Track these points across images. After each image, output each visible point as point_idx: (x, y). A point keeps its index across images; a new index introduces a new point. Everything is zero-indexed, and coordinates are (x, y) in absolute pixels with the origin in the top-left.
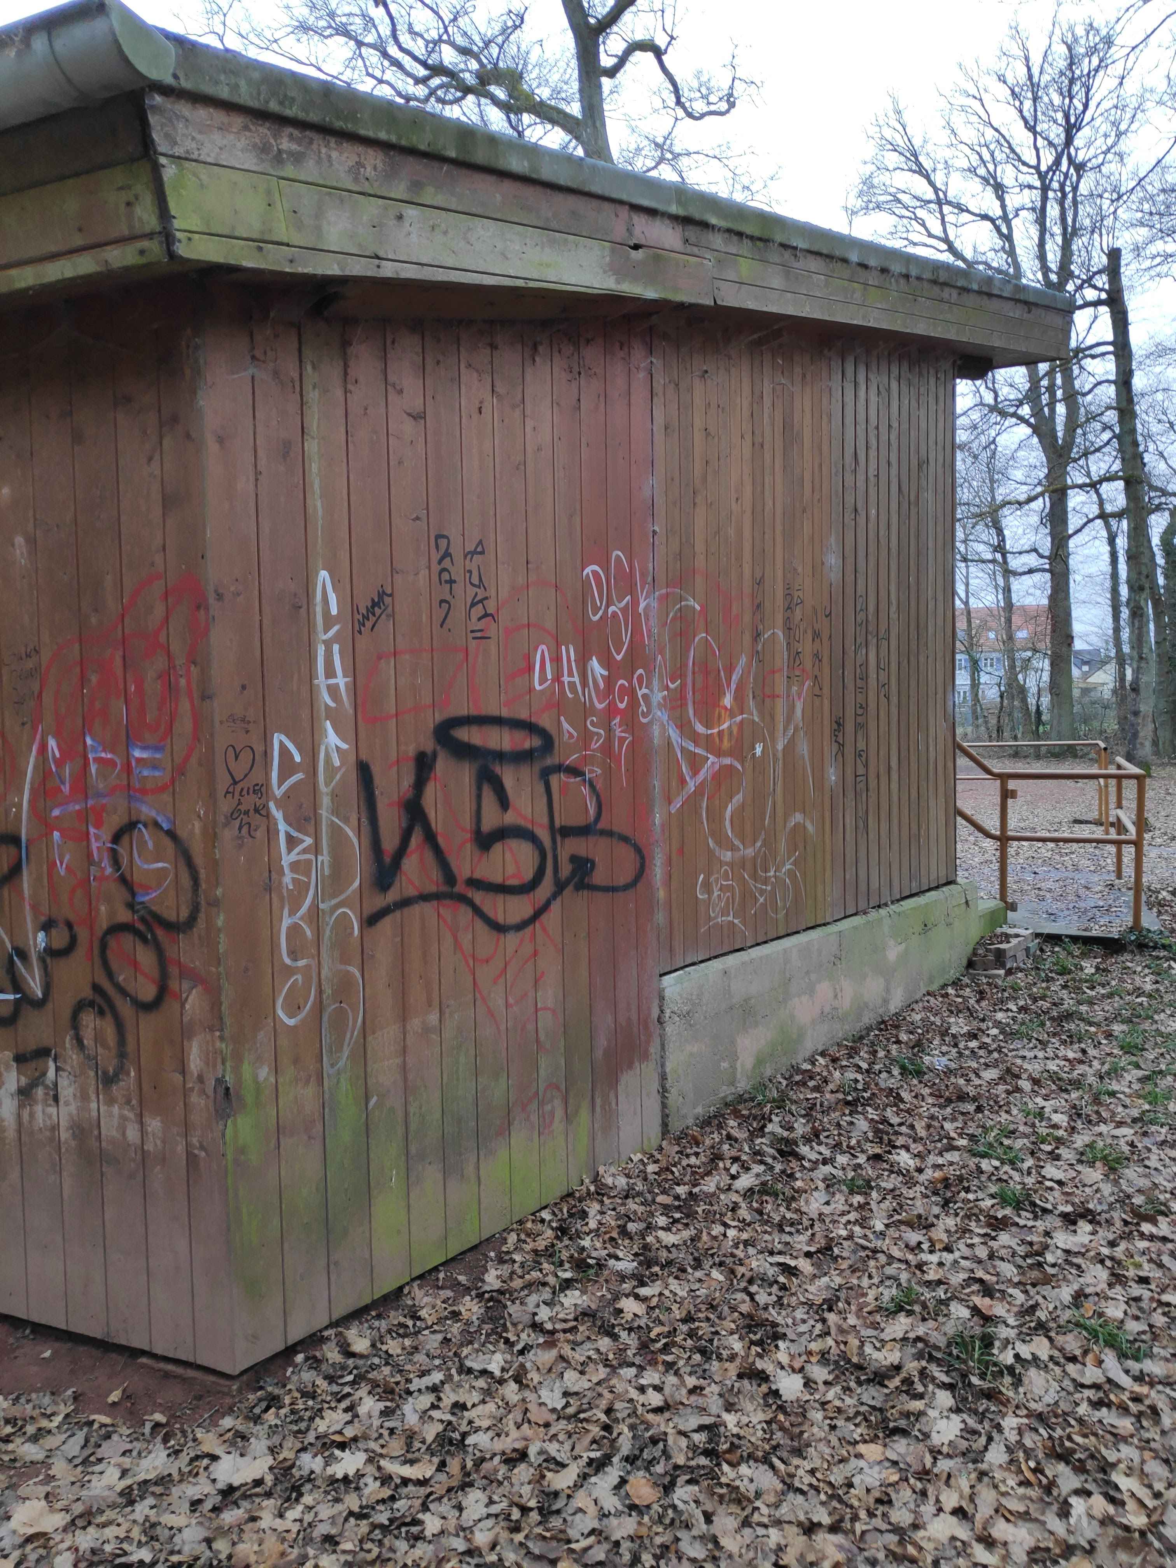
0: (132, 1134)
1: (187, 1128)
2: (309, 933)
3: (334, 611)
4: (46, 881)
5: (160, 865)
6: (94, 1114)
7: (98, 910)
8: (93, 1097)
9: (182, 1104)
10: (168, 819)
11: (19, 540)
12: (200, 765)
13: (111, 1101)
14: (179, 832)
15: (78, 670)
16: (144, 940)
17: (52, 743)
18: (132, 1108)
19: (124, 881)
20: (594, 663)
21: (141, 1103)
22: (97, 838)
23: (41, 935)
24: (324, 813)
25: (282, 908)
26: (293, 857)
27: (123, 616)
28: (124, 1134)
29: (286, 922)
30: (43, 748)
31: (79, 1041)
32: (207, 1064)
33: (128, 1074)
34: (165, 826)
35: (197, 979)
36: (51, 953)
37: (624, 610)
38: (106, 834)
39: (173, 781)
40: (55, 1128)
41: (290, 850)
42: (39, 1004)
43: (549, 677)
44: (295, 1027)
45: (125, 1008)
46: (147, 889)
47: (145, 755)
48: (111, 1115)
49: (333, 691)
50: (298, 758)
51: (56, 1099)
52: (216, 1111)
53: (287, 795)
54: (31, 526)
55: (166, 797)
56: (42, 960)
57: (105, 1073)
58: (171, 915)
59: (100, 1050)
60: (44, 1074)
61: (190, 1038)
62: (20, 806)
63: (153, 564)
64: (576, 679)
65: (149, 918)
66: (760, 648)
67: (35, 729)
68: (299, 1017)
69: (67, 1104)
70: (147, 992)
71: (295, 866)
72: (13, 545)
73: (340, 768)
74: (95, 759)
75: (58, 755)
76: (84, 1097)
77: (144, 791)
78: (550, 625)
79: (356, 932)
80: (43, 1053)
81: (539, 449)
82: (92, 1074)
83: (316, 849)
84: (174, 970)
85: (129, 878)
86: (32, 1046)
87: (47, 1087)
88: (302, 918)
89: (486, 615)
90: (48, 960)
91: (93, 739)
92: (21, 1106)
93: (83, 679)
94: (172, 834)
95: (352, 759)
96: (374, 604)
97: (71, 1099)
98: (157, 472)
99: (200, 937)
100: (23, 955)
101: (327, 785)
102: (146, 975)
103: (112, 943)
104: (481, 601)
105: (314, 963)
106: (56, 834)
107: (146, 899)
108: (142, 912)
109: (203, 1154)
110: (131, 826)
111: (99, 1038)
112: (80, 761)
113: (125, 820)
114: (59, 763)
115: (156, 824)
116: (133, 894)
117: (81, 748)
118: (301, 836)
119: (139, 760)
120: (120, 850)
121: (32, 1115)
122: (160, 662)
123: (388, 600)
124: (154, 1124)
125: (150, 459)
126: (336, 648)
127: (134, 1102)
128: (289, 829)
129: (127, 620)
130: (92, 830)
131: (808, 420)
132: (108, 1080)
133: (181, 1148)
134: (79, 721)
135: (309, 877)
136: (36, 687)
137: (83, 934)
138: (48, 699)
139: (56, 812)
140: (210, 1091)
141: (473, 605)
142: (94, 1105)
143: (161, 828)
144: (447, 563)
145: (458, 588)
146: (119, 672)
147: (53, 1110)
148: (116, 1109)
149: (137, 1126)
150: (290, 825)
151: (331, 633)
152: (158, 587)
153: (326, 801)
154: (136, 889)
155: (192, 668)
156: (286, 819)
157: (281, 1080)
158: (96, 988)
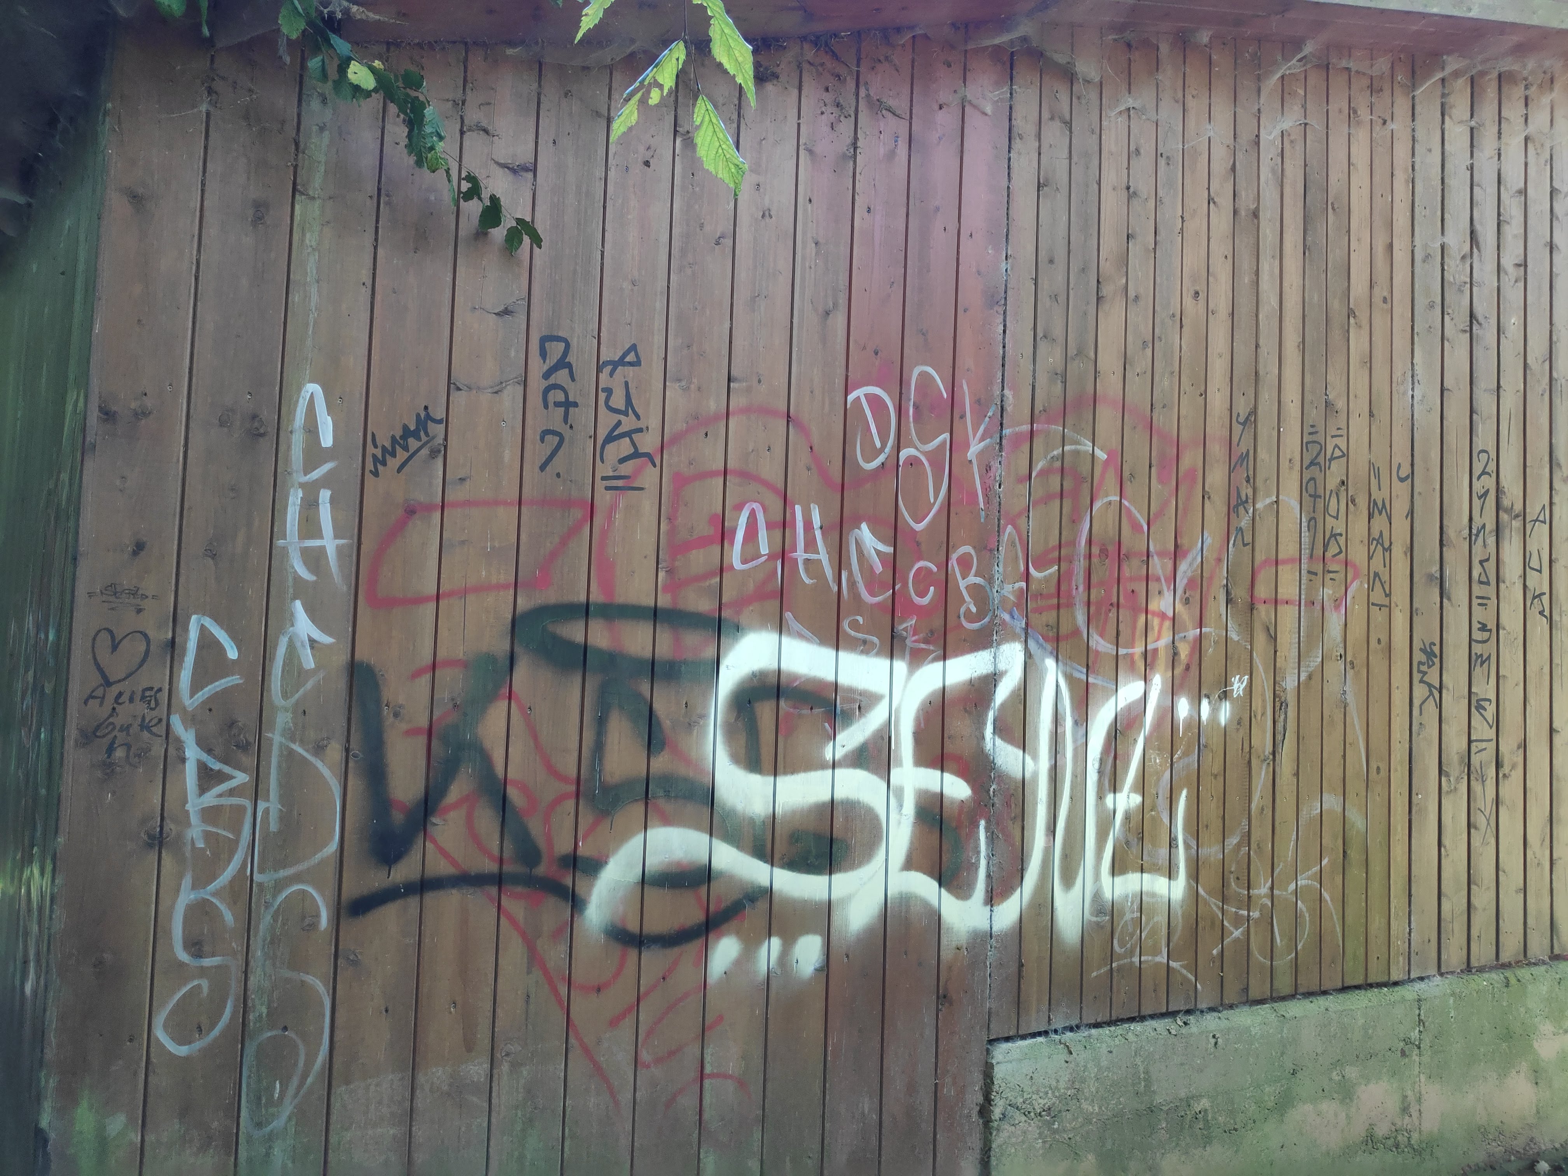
2: (228, 916)
3: (327, 440)
20: (865, 533)
24: (276, 738)
25: (180, 876)
26: (210, 798)
29: (186, 897)
37: (935, 458)
41: (203, 789)
43: (764, 550)
44: (186, 1059)
49: (315, 559)
50: (232, 654)
53: (208, 706)
64: (823, 556)
66: (1245, 522)
68: (198, 1045)
71: (210, 814)
73: (314, 672)
78: (771, 470)
79: (324, 921)
81: (766, 214)
83: (257, 791)
88: (215, 894)
89: (636, 455)
95: (341, 659)
96: (407, 433)
101: (285, 695)
104: (628, 434)
105: (235, 967)
118: (227, 769)
123: (437, 430)
126: (325, 495)
128: (204, 757)
131: (1360, 179)
135: (238, 832)
141: (610, 438)
144: (562, 376)
145: (583, 416)
150: (209, 751)
151: (316, 474)
153: (283, 719)
156: (202, 743)
157: (150, 1138)
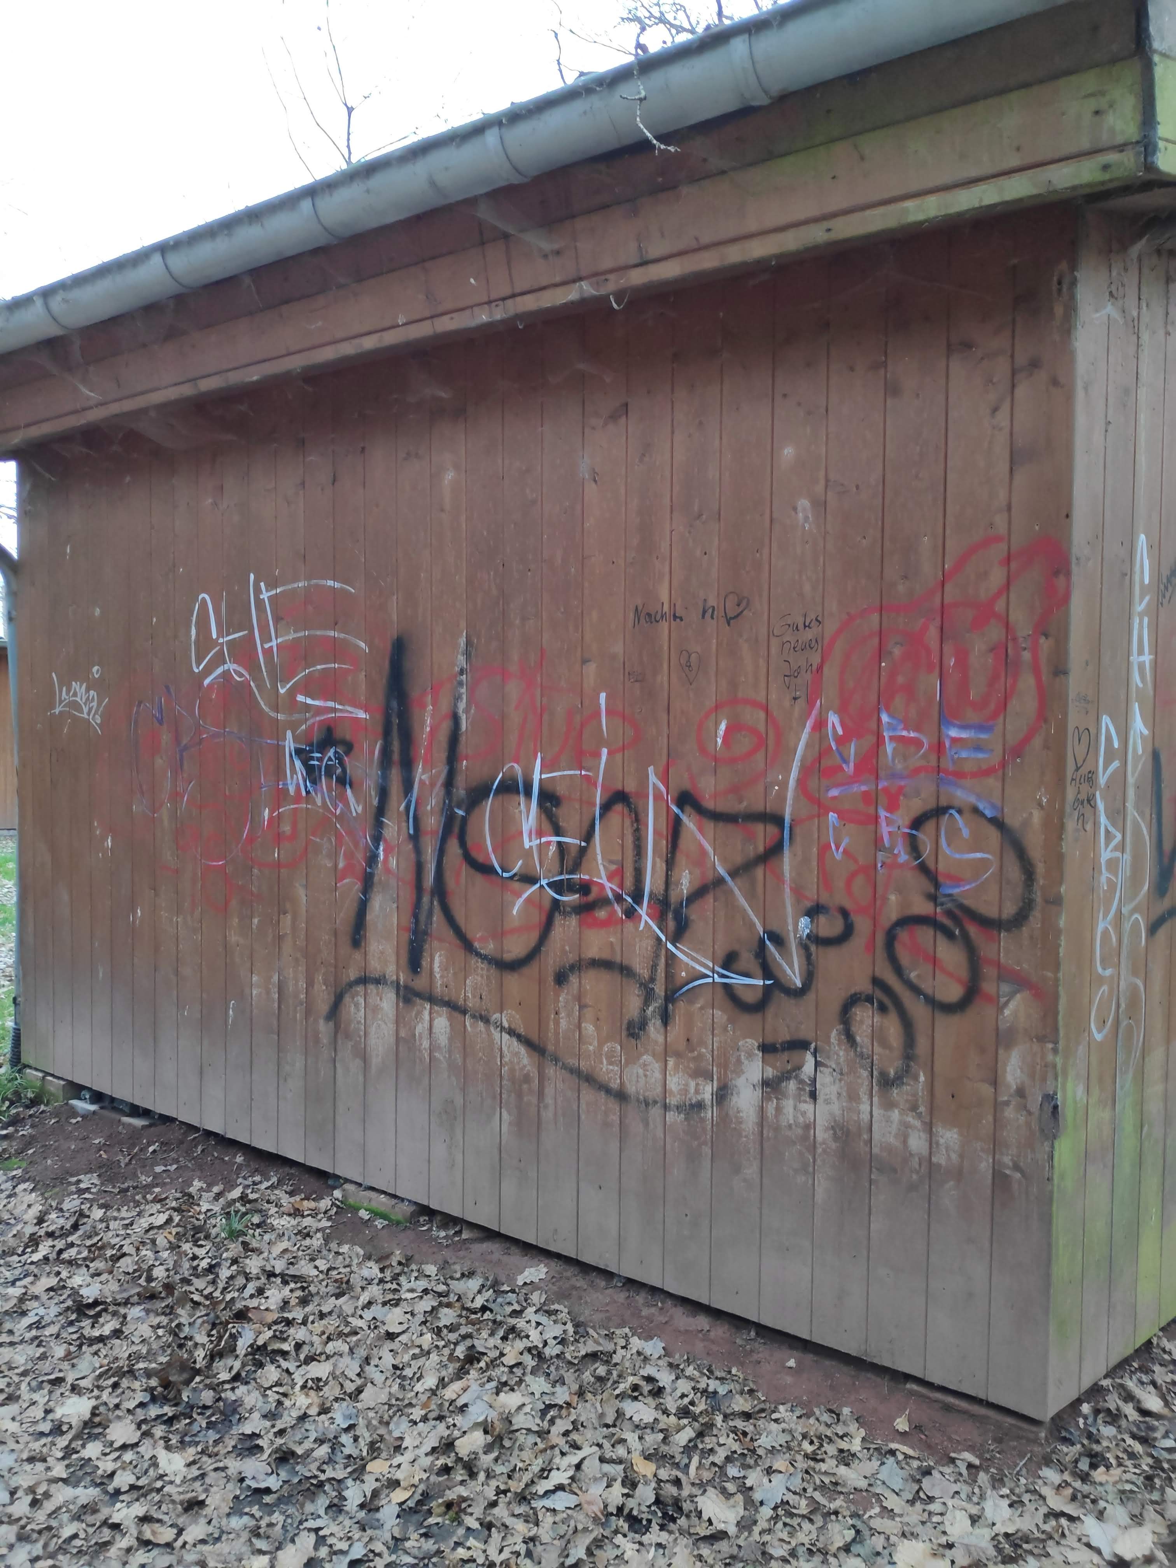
0: (917, 1143)
1: (996, 1144)
2: (1114, 940)
3: (1147, 580)
4: (815, 863)
5: (979, 855)
6: (865, 1117)
7: (885, 899)
8: (865, 1098)
9: (990, 1118)
10: (993, 806)
11: (804, 503)
12: (1046, 747)
13: (889, 1105)
14: (1008, 821)
15: (876, 641)
16: (949, 935)
17: (833, 719)
18: (919, 1116)
19: (923, 868)
21: (931, 1110)
22: (889, 822)
23: (804, 921)
24: (1129, 806)
25: (1099, 911)
26: (1108, 853)
27: (943, 584)
28: (905, 1142)
29: (1100, 926)
30: (820, 725)
31: (850, 1038)
32: (1032, 1076)
33: (916, 1078)
34: (989, 813)
35: (1021, 982)
36: (815, 939)
38: (902, 819)
39: (1003, 765)
40: (809, 1127)
41: (1106, 847)
42: (799, 993)
44: (1102, 1042)
45: (918, 1010)
46: (957, 880)
47: (964, 735)
48: (888, 1120)
49: (1142, 669)
50: (1116, 744)
51: (813, 1095)
52: (1042, 1130)
53: (1108, 784)
54: (820, 488)
55: (992, 782)
56: (804, 947)
57: (883, 1075)
58: (991, 912)
59: (877, 1049)
60: (799, 1068)
61: (1009, 1046)
62: (784, 785)
63: (991, 525)
65: (957, 912)
67: (811, 704)
68: (1104, 1032)
69: (827, 1102)
70: (953, 992)
71: (1109, 864)
72: (795, 509)
73: (1142, 756)
74: (891, 738)
75: (840, 732)
76: (853, 1096)
77: (959, 775)
79: (1143, 940)
80: (800, 1045)
82: (865, 1074)
83: (1123, 846)
84: (989, 972)
85: (931, 865)
86: (784, 1035)
87: (802, 1082)
88: (1111, 923)
90: (813, 948)
91: (890, 715)
92: (765, 1098)
93: (881, 653)
94: (998, 823)
95: (1150, 746)
97: (834, 1097)
98: (1006, 423)
99: (1031, 937)
100: (778, 940)
101: (1133, 775)
102: (950, 975)
103: (903, 935)
105: (1116, 973)
106: (832, 816)
107: (955, 891)
108: (950, 905)
109: (1018, 1175)
110: (939, 811)
111: (878, 1036)
112: (871, 739)
113: (931, 805)
114: (841, 741)
115: (976, 810)
116: (937, 885)
117: (873, 725)
118: (1114, 831)
119: (954, 740)
120: (920, 835)
121: (778, 1109)
122: (995, 633)
124: (949, 1136)
125: (995, 410)
126: (1146, 620)
127: (922, 1109)
128: (1108, 822)
129: (948, 587)
130: (882, 813)
132: (887, 1083)
133: (985, 1166)
134: (873, 697)
135: (1117, 878)
136: (816, 659)
137: (862, 924)
138: (830, 673)
139: (834, 792)
140: (1034, 1107)
142: (865, 1107)
143: (982, 815)
146: (934, 644)
147: (807, 1107)
148: (895, 1114)
149: (924, 1136)
150: (1108, 818)
151: (1143, 605)
152: (999, 551)
153: (1131, 793)
154: (941, 879)
155: (1042, 640)
156: (1106, 812)
157: (1090, 1101)
158: (877, 982)
